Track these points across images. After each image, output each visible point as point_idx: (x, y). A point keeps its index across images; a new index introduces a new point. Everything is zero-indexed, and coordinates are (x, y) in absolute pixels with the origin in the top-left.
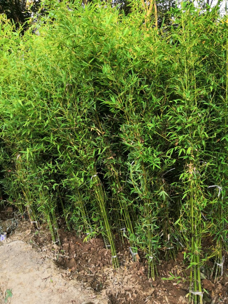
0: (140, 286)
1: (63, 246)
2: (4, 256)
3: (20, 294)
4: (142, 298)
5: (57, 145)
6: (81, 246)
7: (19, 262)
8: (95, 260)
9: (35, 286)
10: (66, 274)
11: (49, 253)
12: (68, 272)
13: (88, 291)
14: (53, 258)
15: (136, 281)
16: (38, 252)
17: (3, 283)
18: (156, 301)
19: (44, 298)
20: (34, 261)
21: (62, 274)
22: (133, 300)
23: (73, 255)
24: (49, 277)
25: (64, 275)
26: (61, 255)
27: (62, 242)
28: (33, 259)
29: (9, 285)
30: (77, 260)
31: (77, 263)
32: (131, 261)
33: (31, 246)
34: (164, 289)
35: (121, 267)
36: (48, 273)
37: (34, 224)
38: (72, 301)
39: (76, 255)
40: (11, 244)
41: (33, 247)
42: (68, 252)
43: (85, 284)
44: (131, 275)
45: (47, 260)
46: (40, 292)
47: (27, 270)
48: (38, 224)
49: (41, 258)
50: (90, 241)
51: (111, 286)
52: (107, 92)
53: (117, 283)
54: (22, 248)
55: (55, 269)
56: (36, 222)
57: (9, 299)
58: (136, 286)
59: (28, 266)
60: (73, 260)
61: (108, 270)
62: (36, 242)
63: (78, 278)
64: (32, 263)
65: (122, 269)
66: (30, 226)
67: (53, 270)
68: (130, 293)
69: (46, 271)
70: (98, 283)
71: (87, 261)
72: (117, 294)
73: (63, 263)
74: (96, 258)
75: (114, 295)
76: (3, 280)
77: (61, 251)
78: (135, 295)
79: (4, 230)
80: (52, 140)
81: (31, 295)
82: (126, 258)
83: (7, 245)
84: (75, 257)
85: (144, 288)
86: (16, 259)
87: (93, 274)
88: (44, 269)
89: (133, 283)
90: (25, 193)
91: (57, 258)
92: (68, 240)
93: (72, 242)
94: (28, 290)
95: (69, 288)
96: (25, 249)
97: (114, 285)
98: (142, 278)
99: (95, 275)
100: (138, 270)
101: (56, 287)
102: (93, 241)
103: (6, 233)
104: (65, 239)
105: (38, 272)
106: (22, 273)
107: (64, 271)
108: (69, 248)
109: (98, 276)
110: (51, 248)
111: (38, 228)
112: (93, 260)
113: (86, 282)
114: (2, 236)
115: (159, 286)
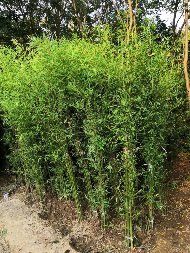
0: (94, 234)
1: (47, 205)
2: (5, 209)
3: (12, 233)
4: (95, 241)
5: (41, 132)
6: (60, 206)
7: (15, 213)
8: (68, 215)
9: (22, 228)
10: (45, 223)
11: (36, 208)
12: (47, 221)
13: (58, 234)
14: (39, 212)
15: (92, 230)
16: (29, 207)
17: (2, 226)
18: (103, 243)
19: (27, 236)
20: (25, 213)
21: (42, 222)
22: (88, 242)
23: (54, 212)
24: (32, 224)
25: (44, 223)
26: (45, 211)
27: (47, 202)
28: (24, 212)
29: (6, 227)
30: (55, 215)
31: (55, 217)
32: (92, 217)
33: (25, 203)
34: (111, 236)
35: (84, 221)
36: (33, 221)
37: (29, 188)
38: (45, 239)
39: (56, 212)
40: (11, 201)
41: (25, 204)
42: (51, 209)
43: (57, 230)
44: (89, 226)
45: (34, 213)
46: (25, 232)
47: (19, 218)
48: (32, 189)
49: (30, 212)
50: (66, 202)
51: (74, 232)
52: (74, 98)
53: (79, 230)
54: (18, 204)
55: (38, 219)
56: (30, 187)
57: (4, 236)
58: (92, 233)
59: (20, 216)
60: (53, 215)
61: (75, 222)
62: (29, 201)
63: (53, 226)
64: (23, 214)
65: (84, 222)
66: (26, 190)
67: (36, 219)
68: (86, 238)
69: (32, 220)
70: (67, 230)
71: (63, 216)
72: (77, 238)
73: (45, 216)
74: (68, 214)
75: (75, 238)
76: (2, 224)
77: (45, 208)
78: (90, 239)
79: (7, 191)
80: (38, 128)
81: (19, 234)
82: (89, 215)
83: (8, 201)
84: (54, 213)
85: (97, 235)
86: (13, 210)
87: (64, 224)
88: (31, 218)
89: (90, 231)
90: (23, 166)
91: (41, 212)
92: (52, 201)
93: (54, 202)
94: (18, 230)
95: (45, 232)
96: (20, 205)
97: (77, 232)
98: (97, 228)
99: (65, 225)
100: (95, 223)
101: (36, 230)
102: (69, 202)
103: (8, 193)
104: (50, 200)
105: (26, 220)
106: (15, 220)
107: (45, 221)
108: (51, 206)
109: (67, 226)
110: (38, 205)
111: (32, 192)
112: (66, 215)
113: (59, 229)
114: (6, 195)
115: (107, 234)
